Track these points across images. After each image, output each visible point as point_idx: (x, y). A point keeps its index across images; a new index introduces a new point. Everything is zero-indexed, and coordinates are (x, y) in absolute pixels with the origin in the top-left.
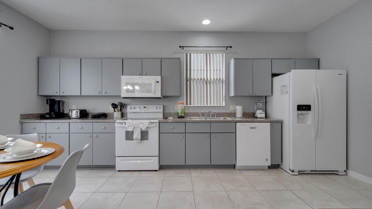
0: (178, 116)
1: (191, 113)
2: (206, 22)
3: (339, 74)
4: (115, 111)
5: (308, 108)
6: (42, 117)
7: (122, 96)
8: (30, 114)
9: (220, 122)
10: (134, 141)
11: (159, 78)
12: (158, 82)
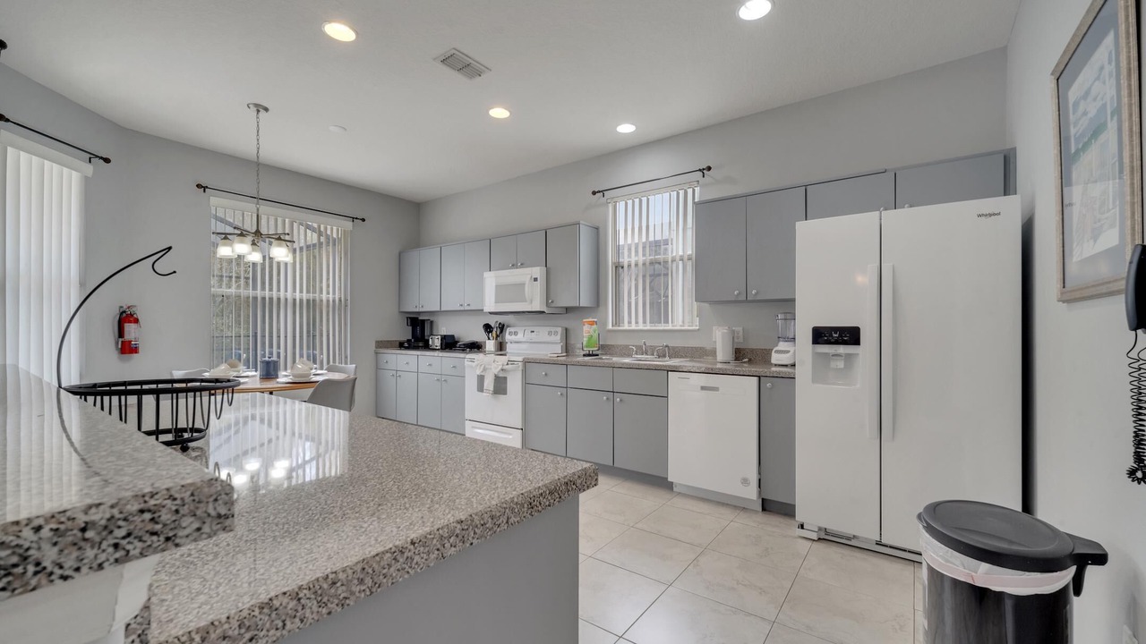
0: (585, 353)
1: (618, 346)
2: (626, 128)
3: (979, 216)
4: (489, 339)
5: (850, 336)
6: (401, 345)
7: (487, 309)
8: (388, 341)
9: (630, 367)
10: (484, 394)
11: (538, 271)
12: (536, 280)
